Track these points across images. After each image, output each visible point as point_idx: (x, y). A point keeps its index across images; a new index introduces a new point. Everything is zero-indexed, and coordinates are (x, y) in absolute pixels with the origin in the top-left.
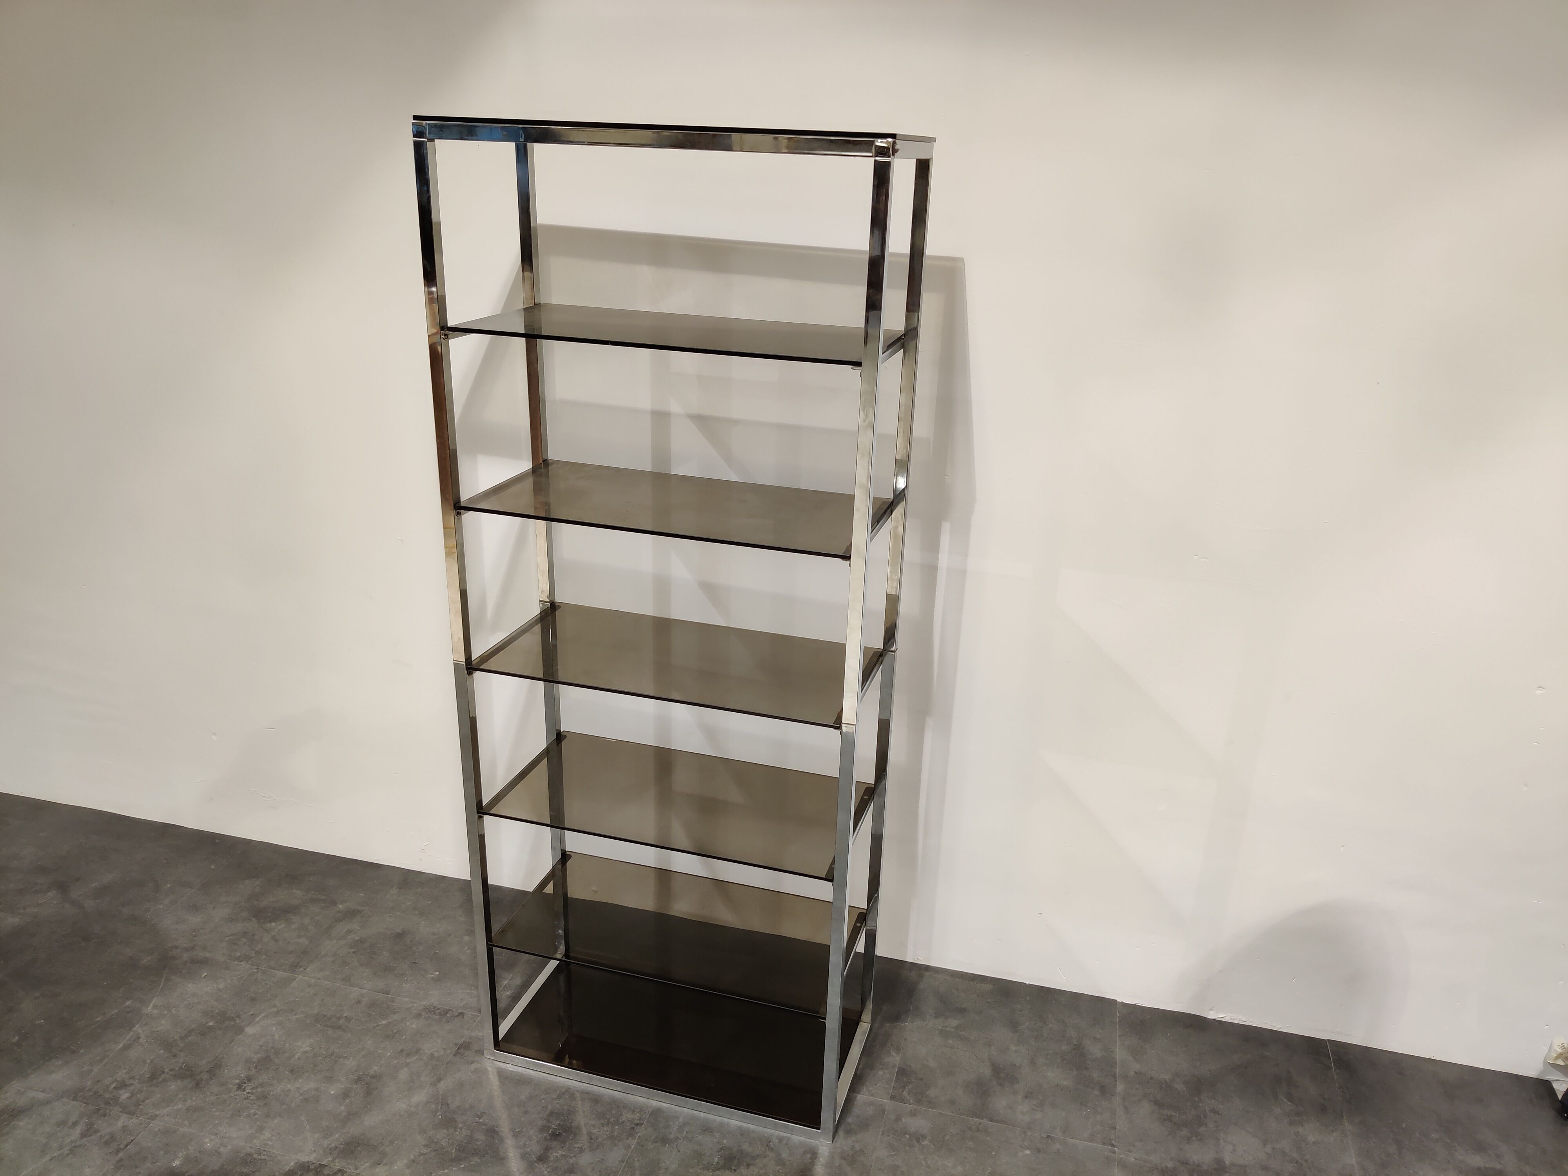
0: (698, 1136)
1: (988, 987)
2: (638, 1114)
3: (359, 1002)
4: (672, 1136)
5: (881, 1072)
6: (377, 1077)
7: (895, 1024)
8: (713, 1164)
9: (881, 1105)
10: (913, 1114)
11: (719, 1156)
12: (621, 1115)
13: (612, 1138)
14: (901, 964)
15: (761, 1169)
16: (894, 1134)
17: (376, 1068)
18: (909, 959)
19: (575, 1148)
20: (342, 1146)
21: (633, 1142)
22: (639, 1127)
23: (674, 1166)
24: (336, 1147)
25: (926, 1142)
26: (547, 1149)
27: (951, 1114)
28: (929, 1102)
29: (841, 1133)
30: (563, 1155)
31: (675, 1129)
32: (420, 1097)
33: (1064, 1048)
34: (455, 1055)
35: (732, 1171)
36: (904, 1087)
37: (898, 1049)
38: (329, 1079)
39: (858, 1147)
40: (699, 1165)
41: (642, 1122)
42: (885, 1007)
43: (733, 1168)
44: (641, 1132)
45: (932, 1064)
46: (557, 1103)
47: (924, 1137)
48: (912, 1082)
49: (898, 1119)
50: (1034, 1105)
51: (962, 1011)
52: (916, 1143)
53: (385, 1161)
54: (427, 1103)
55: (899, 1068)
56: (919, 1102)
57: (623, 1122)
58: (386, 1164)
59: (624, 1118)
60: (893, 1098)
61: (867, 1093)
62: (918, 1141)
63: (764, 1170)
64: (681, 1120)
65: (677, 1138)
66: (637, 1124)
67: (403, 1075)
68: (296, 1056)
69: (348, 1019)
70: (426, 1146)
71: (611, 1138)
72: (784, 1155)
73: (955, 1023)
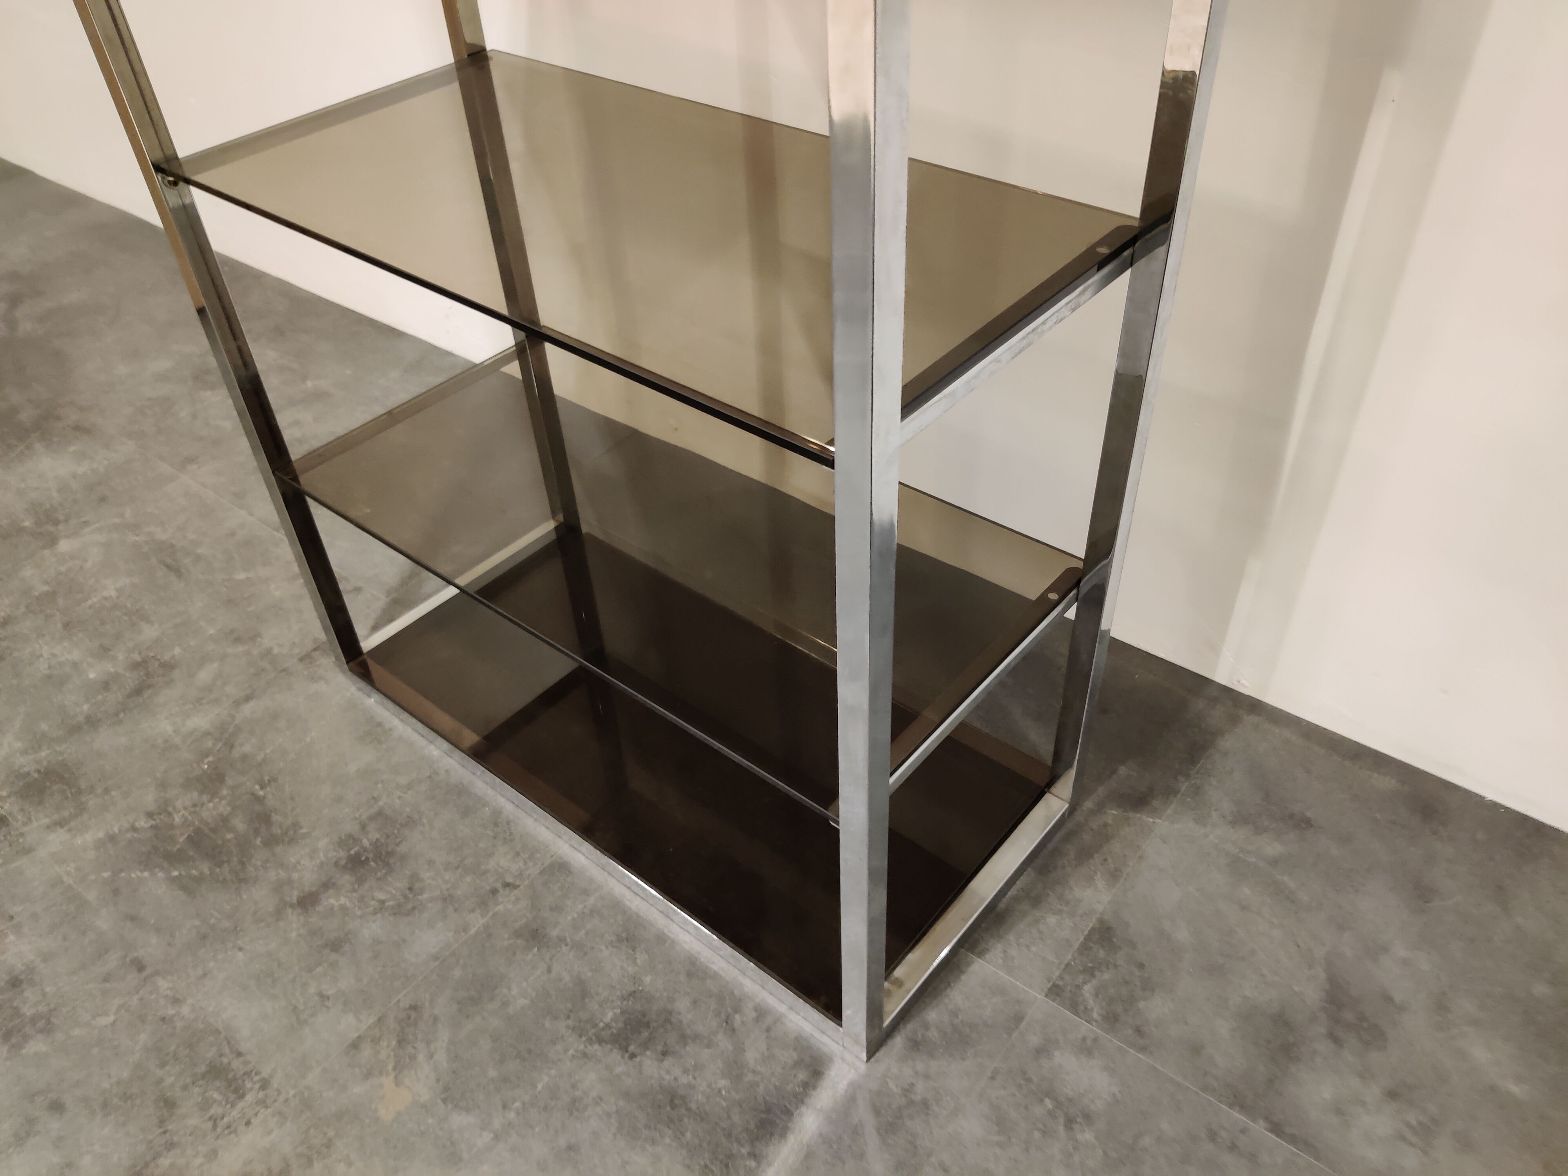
0: (603, 948)
1: (1385, 783)
2: (521, 864)
3: (232, 534)
4: (554, 933)
5: (1052, 920)
6: (168, 667)
7: (1131, 815)
8: (596, 1025)
9: (1019, 1002)
10: (1086, 1048)
11: (618, 1011)
12: (491, 855)
13: (448, 899)
14: (1199, 683)
15: (686, 1071)
16: (1020, 1086)
17: (177, 651)
18: (1221, 678)
19: (373, 899)
20: (36, 775)
21: (477, 921)
22: (507, 891)
23: (523, 1002)
24: (28, 774)
25: (1087, 1136)
26: (327, 885)
27: (1180, 1079)
28: (1138, 1031)
29: (898, 1041)
30: (343, 908)
31: (569, 918)
32: (201, 721)
33: (1540, 989)
34: (301, 660)
35: (627, 1055)
36: (1090, 972)
37: (1114, 876)
38: (104, 652)
39: (921, 1090)
40: (569, 1017)
41: (517, 883)
42: (1122, 771)
43: (632, 1048)
44: (505, 904)
45: (1182, 935)
46: (400, 797)
47: (1088, 1117)
48: (1116, 966)
49: (1042, 1051)
50: (1409, 1125)
51: (1302, 824)
52: (1061, 1128)
53: (73, 824)
54: (207, 734)
55: (1101, 921)
56: (1111, 1020)
57: (486, 872)
58: (70, 830)
59: (492, 864)
60: (1054, 991)
61: (1000, 961)
62: (1069, 1123)
63: (691, 1077)
64: (592, 900)
65: (562, 940)
66: (507, 885)
67: (204, 676)
68: (90, 602)
69: (198, 559)
70: (150, 815)
71: (444, 899)
72: (751, 1056)
73: (1273, 848)
